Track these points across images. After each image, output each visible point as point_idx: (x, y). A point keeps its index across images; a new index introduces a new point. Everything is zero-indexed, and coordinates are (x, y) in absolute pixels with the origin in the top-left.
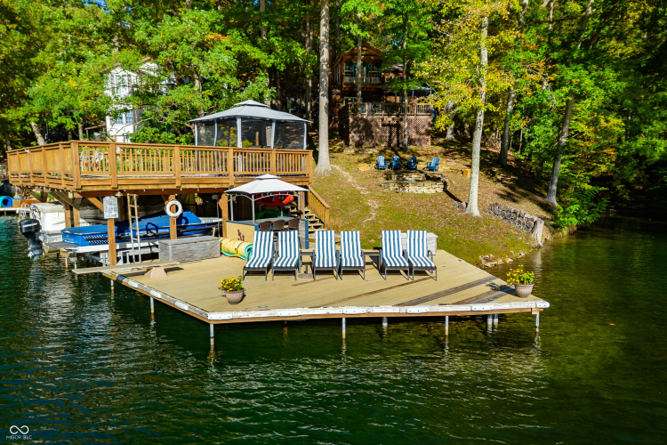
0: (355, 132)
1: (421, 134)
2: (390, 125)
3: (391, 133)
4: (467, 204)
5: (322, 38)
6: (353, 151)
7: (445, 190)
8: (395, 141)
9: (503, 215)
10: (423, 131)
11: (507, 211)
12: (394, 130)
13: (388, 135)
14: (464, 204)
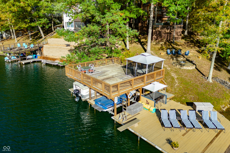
0: (155, 36)
1: (178, 35)
2: (168, 33)
3: (168, 35)
4: (207, 78)
5: (152, 9)
6: (155, 43)
7: (196, 68)
8: (169, 38)
9: (220, 82)
10: (179, 34)
11: (221, 81)
12: (169, 34)
13: (167, 36)
14: (206, 77)
